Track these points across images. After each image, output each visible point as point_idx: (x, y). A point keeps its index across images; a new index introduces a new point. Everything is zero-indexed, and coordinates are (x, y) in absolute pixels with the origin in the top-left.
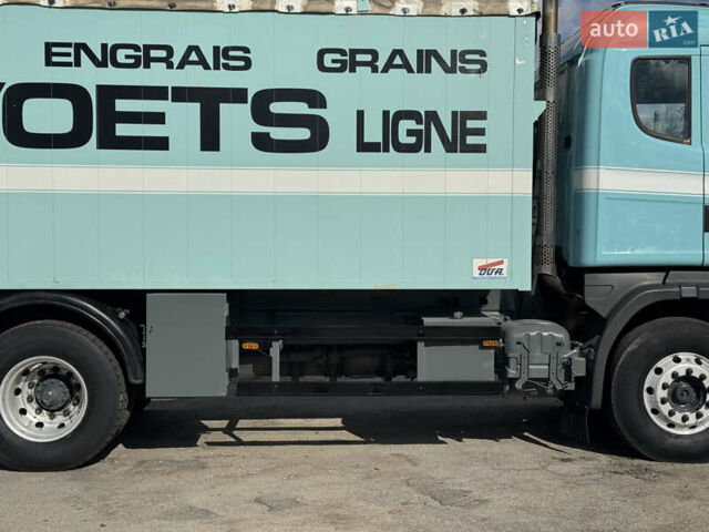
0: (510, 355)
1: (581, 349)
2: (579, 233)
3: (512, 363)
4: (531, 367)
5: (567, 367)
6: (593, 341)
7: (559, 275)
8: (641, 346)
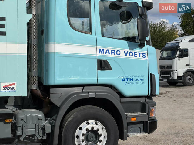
0: (18, 125)
1: (49, 121)
2: (47, 71)
3: (19, 129)
4: (27, 130)
5: (43, 129)
6: (54, 117)
7: (40, 89)
8: (74, 118)
